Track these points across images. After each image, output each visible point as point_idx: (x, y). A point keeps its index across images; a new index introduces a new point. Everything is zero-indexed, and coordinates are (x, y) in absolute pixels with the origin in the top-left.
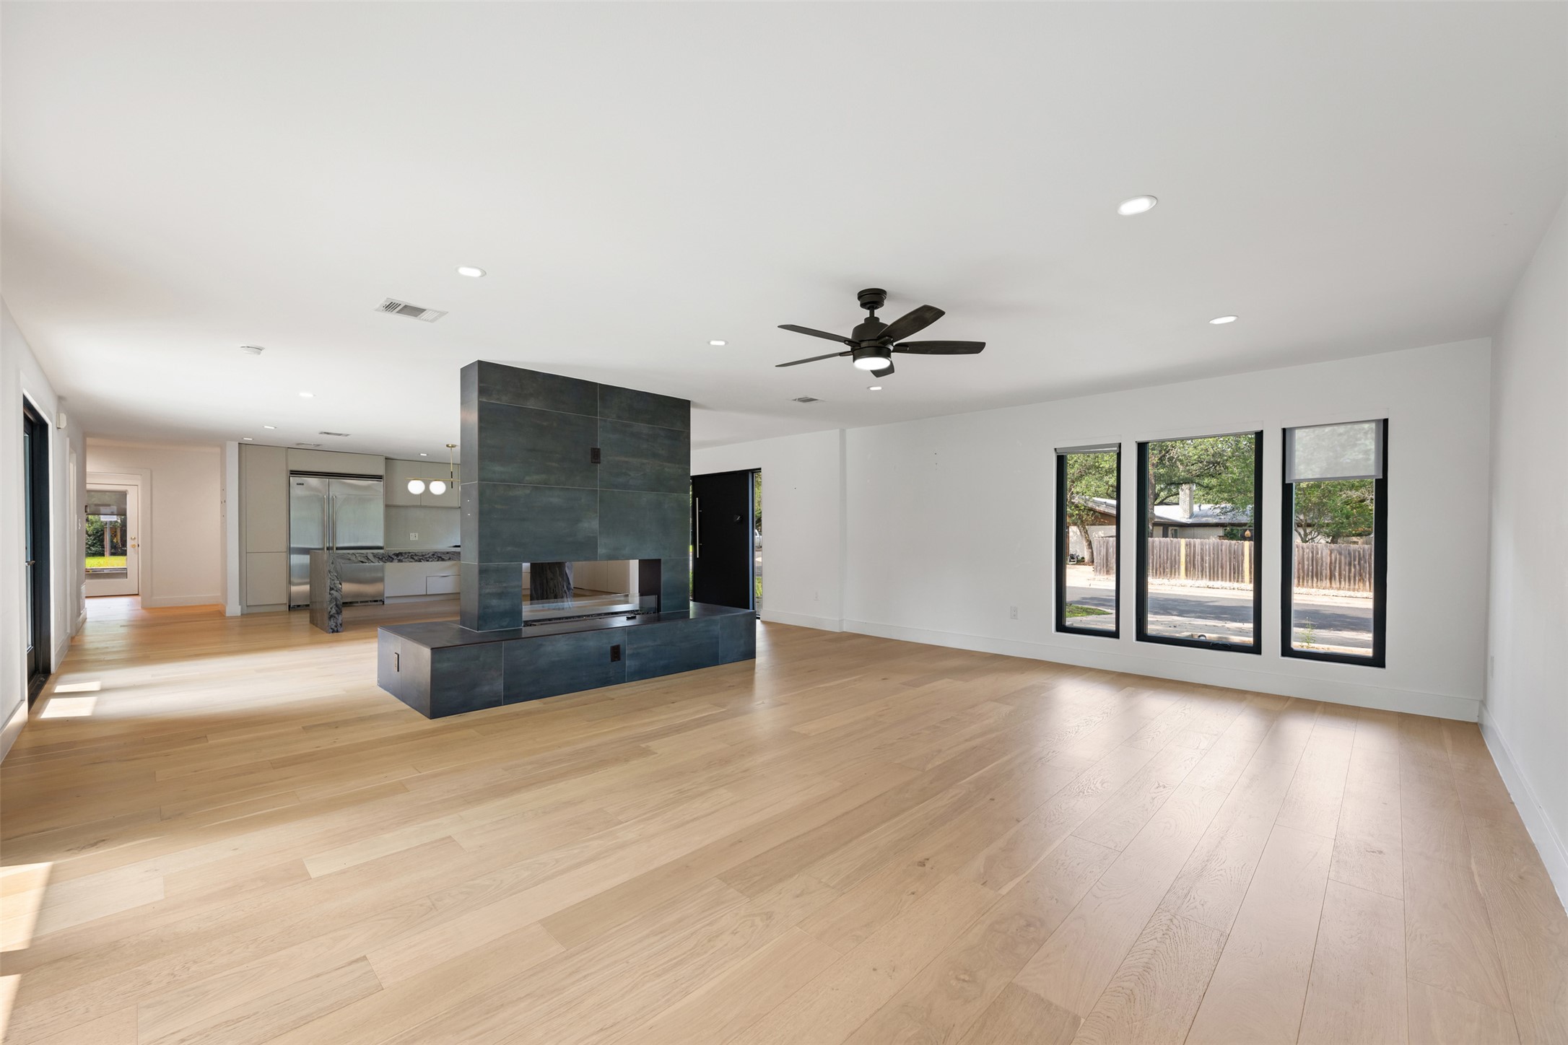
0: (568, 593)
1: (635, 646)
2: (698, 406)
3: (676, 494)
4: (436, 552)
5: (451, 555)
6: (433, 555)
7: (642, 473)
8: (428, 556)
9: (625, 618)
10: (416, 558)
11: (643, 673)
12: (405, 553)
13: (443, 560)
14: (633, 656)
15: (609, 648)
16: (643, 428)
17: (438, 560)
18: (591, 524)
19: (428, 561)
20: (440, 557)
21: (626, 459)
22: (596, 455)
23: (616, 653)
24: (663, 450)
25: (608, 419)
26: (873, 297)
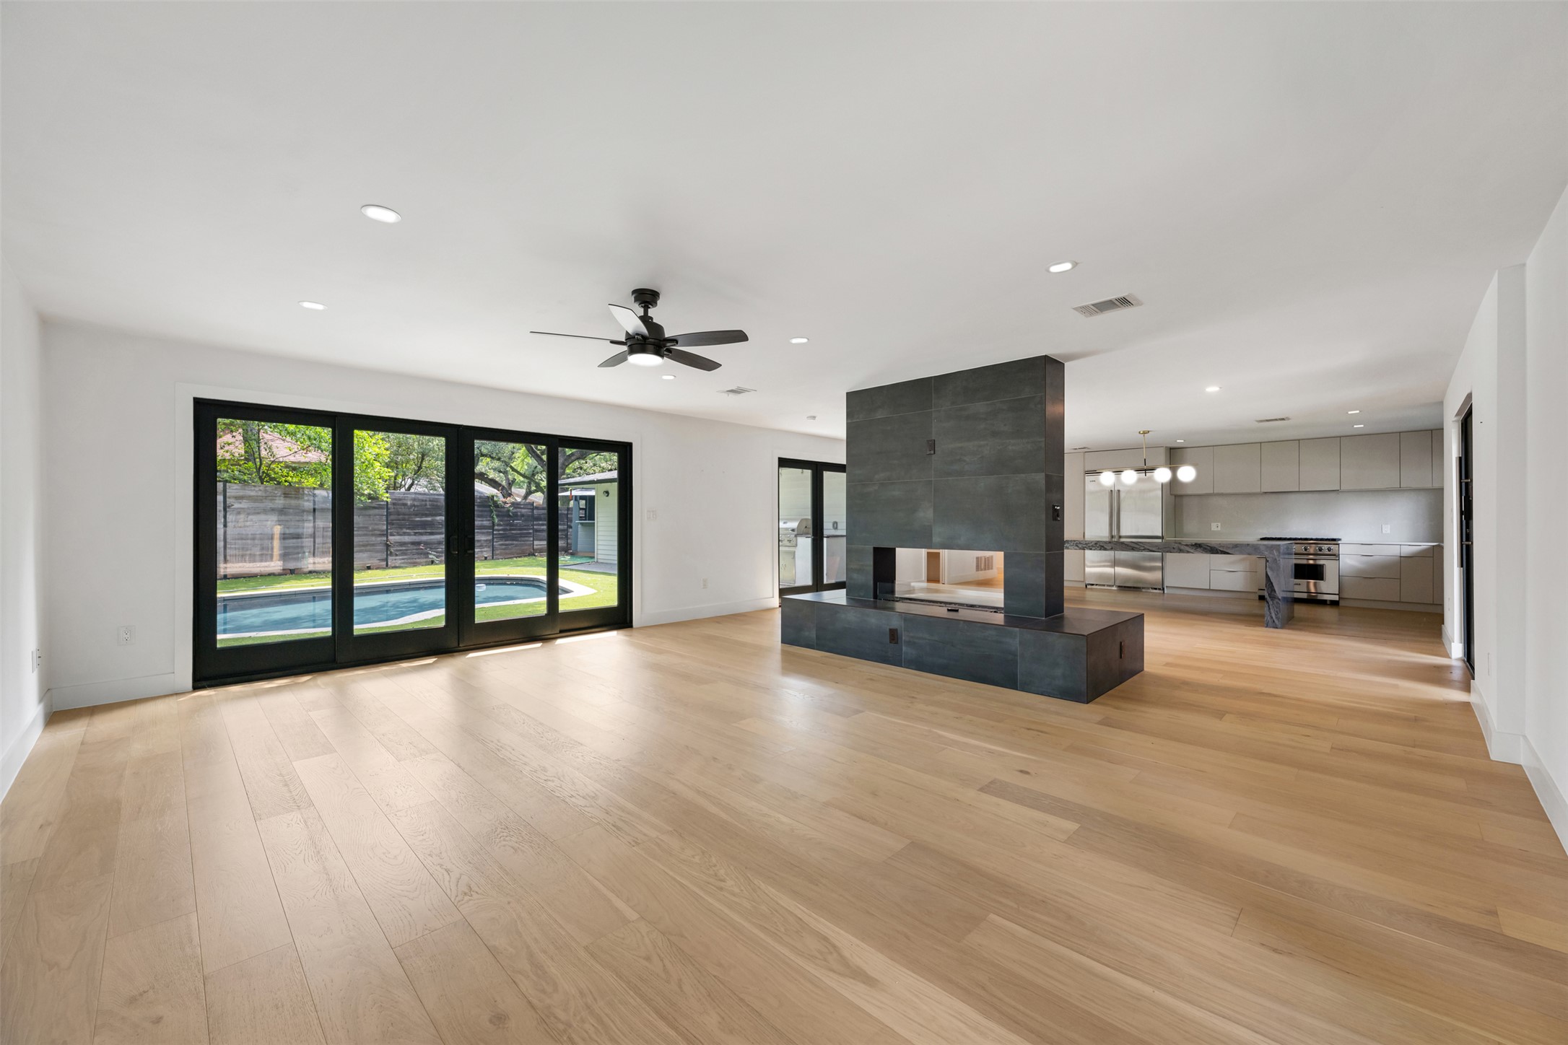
0: (1271, 603)
1: (912, 634)
2: (1072, 357)
3: (1023, 475)
4: (1098, 541)
5: (1112, 545)
6: (1096, 544)
7: (980, 456)
8: (1090, 545)
9: (946, 609)
10: (1080, 546)
11: (919, 665)
12: (1071, 541)
13: (1105, 549)
14: (909, 643)
15: (888, 630)
16: (980, 407)
17: (1100, 550)
18: (926, 514)
19: (1091, 549)
20: (1103, 546)
21: (960, 445)
22: (932, 445)
23: (894, 635)
24: (1005, 425)
25: (943, 408)
26: (646, 297)
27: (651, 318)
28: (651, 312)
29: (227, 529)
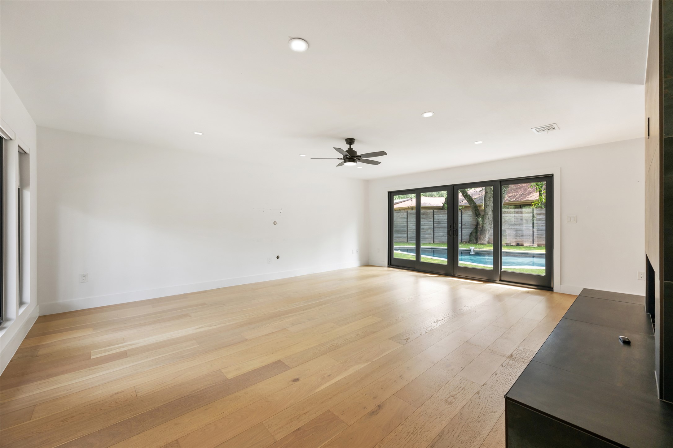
26: (350, 141)
27: (352, 149)
28: (352, 146)
29: (532, 230)
